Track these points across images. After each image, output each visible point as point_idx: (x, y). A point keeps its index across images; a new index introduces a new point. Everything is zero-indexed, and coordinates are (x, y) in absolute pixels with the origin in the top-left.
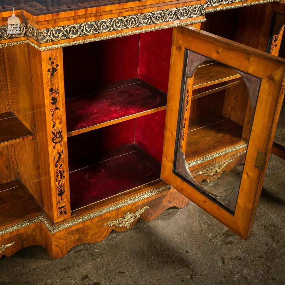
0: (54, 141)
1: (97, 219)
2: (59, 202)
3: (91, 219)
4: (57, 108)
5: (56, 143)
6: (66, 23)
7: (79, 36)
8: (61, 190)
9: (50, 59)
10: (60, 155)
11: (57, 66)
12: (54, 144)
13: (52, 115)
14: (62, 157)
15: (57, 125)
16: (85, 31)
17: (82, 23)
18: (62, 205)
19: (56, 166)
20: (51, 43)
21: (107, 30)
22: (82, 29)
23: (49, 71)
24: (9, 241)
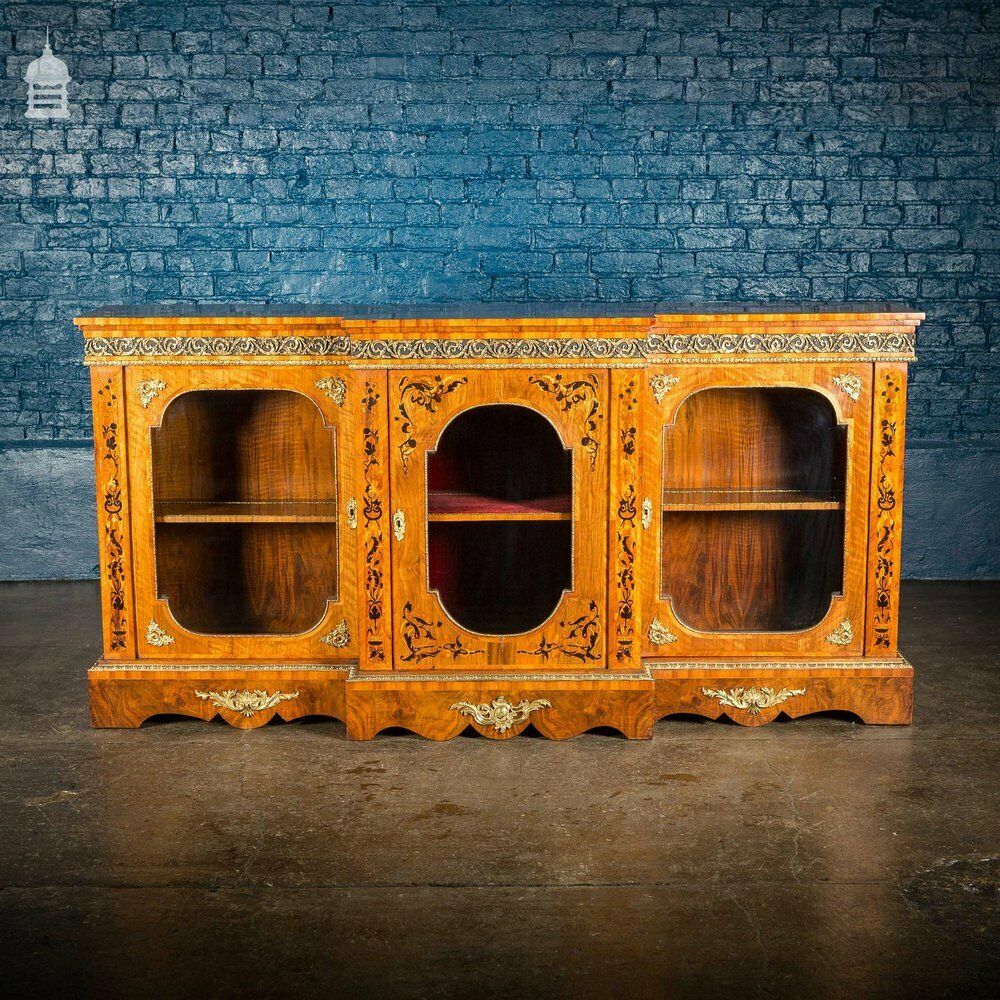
0: (368, 514)
1: (435, 687)
2: (371, 631)
3: (423, 683)
4: (374, 462)
5: (369, 518)
6: (390, 336)
7: (412, 358)
8: (375, 608)
9: (367, 384)
10: (376, 543)
11: (378, 396)
12: (366, 520)
13: (366, 471)
14: (380, 546)
15: (373, 489)
16: (420, 352)
17: (416, 341)
18: (375, 639)
19: (369, 561)
20: (367, 361)
21: (458, 356)
22: (415, 347)
23: (364, 401)
24: (290, 688)
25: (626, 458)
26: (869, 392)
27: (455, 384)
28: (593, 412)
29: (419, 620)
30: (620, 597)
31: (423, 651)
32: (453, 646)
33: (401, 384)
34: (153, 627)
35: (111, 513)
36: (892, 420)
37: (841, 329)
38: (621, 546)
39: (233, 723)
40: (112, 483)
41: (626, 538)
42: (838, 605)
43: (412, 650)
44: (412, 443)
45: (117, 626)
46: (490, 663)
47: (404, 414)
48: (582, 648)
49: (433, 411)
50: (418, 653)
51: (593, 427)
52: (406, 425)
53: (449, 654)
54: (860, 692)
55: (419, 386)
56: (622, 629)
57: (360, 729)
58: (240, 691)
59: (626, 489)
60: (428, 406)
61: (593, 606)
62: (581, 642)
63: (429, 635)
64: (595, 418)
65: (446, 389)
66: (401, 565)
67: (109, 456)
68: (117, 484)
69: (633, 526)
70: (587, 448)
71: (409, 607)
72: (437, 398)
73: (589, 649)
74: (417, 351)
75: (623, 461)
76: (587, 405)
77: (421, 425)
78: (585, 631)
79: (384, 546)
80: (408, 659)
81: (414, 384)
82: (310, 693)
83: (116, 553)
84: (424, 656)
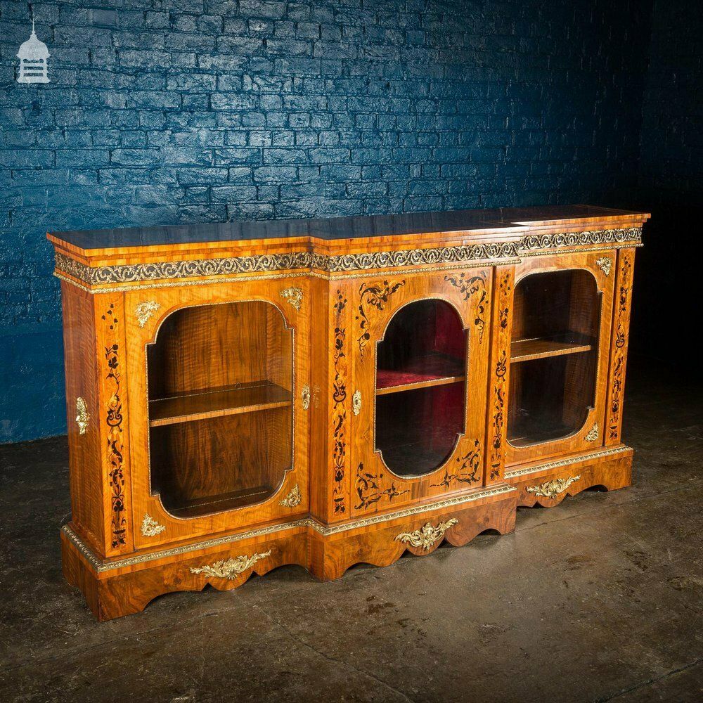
0: (336, 398)
1: (385, 526)
2: (336, 491)
3: (377, 525)
4: (342, 355)
5: (337, 401)
6: (358, 251)
7: (372, 268)
8: (339, 472)
9: (338, 292)
10: (341, 420)
11: (345, 301)
12: (335, 403)
13: (336, 363)
14: (344, 422)
15: (340, 377)
16: (378, 262)
17: (376, 253)
18: (339, 497)
19: (336, 435)
20: (341, 273)
21: (403, 264)
22: (375, 259)
23: (336, 306)
24: (264, 548)
25: (502, 331)
26: (614, 269)
27: (397, 286)
28: (483, 299)
29: (368, 475)
30: (495, 434)
31: (370, 499)
32: (389, 491)
33: (361, 290)
34: (148, 520)
35: (112, 426)
36: (626, 287)
37: (606, 227)
38: (497, 396)
39: (219, 588)
40: (113, 399)
41: (499, 390)
42: (592, 414)
43: (362, 500)
44: (367, 336)
45: (117, 526)
46: (413, 499)
47: (362, 313)
48: (469, 475)
49: (382, 309)
50: (366, 501)
51: (482, 310)
52: (363, 322)
53: (387, 497)
54: (607, 471)
55: (373, 290)
56: (495, 456)
57: (334, 572)
58: (227, 560)
59: (501, 353)
60: (379, 306)
61: (477, 442)
62: (469, 470)
63: (374, 486)
64: (483, 304)
65: (391, 290)
66: (357, 435)
67: (111, 375)
68: (118, 400)
69: (504, 380)
70: (478, 327)
71: (361, 466)
72: (385, 299)
73: (474, 474)
74: (376, 262)
75: (501, 334)
76: (479, 294)
77: (374, 322)
78: (471, 462)
79: (347, 422)
80: (360, 507)
81: (369, 289)
82: (279, 548)
83: (117, 461)
84: (370, 502)
